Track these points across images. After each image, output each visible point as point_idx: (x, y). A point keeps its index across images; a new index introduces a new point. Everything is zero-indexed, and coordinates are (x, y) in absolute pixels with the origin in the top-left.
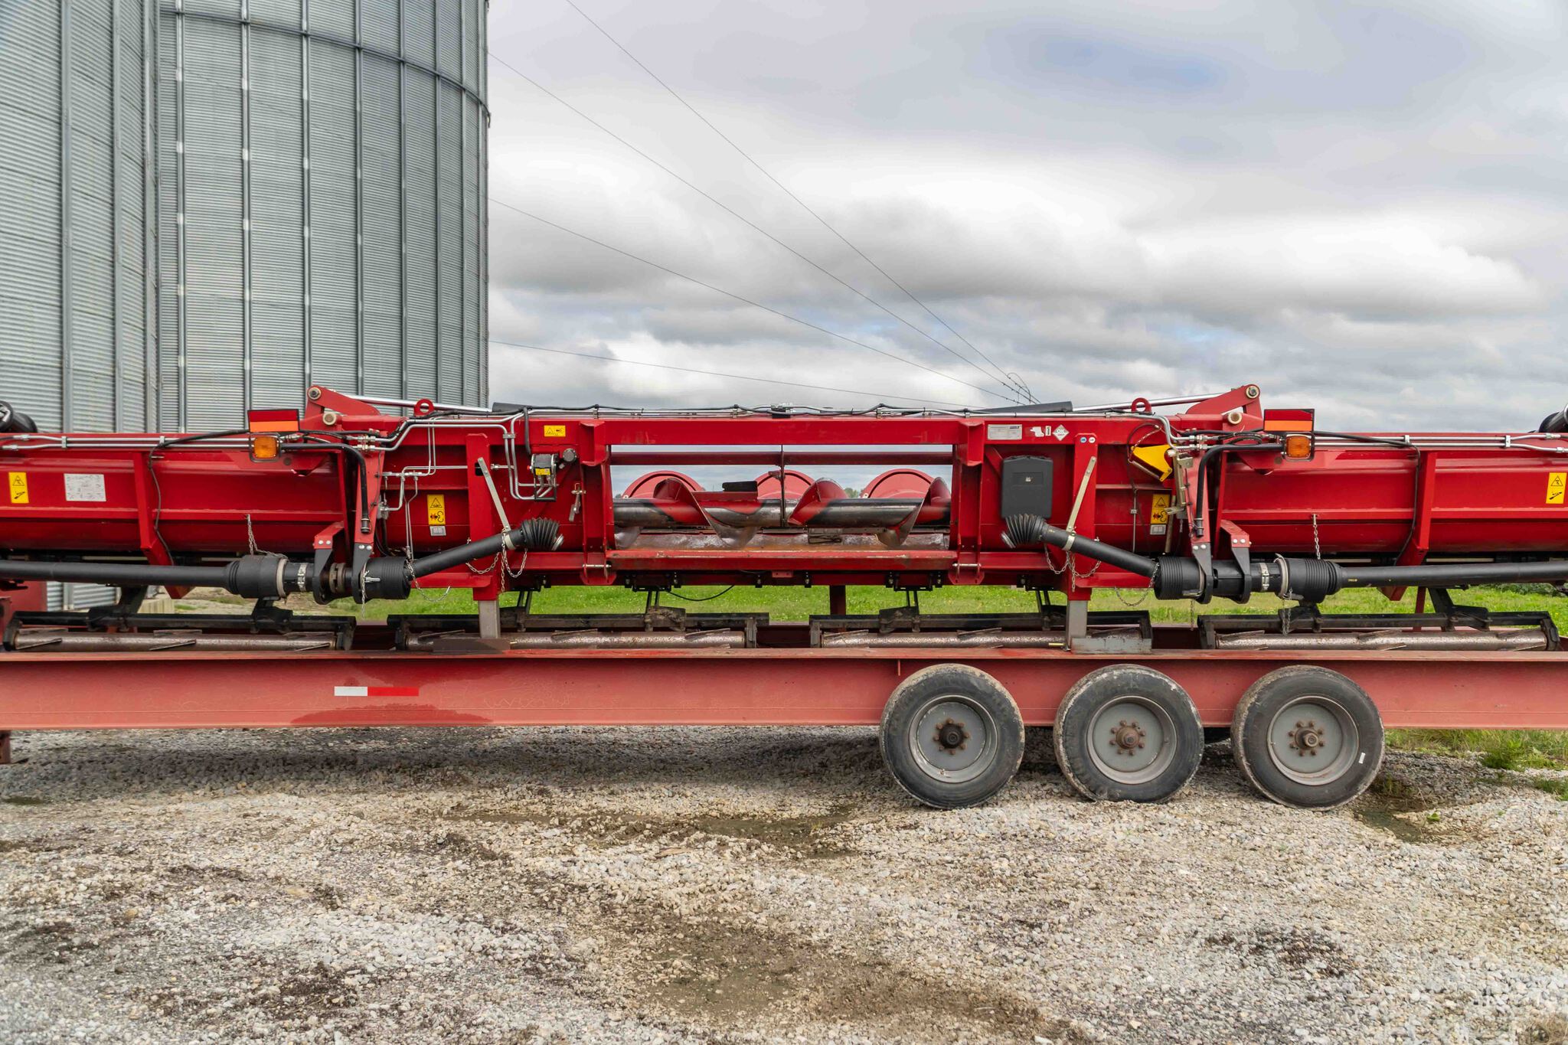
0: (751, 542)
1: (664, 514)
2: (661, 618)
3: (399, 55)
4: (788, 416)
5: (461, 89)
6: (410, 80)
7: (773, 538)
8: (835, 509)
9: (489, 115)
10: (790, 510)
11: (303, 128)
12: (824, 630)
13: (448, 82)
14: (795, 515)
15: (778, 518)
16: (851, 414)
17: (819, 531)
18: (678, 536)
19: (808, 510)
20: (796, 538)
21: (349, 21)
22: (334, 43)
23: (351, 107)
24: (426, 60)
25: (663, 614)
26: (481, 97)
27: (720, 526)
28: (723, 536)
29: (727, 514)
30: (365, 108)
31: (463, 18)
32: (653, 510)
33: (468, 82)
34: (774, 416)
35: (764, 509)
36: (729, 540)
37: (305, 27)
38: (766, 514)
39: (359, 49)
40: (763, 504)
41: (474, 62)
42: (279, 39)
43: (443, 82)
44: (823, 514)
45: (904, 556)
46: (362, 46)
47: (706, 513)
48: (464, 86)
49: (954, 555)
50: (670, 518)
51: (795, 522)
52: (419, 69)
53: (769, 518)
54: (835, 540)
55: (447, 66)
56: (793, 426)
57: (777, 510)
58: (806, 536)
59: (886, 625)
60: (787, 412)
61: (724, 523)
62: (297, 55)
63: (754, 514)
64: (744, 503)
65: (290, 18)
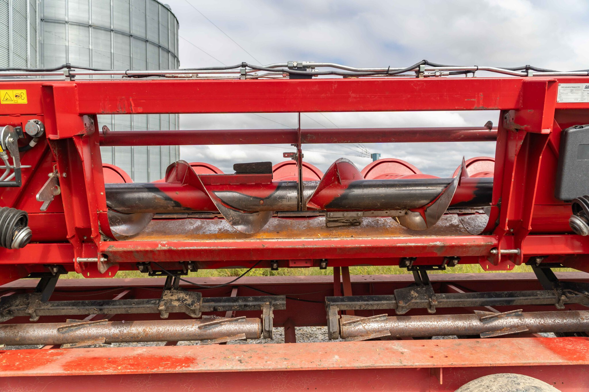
0: (266, 226)
1: (168, 199)
2: (176, 304)
3: (146, 38)
4: (310, 76)
5: (168, 52)
6: (150, 47)
7: (289, 221)
8: (357, 192)
9: (179, 61)
10: (308, 193)
11: (111, 62)
12: (342, 313)
13: (164, 49)
14: (314, 199)
15: (295, 202)
16: (387, 73)
17: (338, 215)
18: (192, 221)
19: (326, 192)
20: (311, 221)
21: (128, 26)
22: (123, 34)
23: (129, 56)
24: (156, 41)
25: (178, 300)
26: (176, 55)
27: (232, 212)
28: (235, 223)
29: (239, 199)
30: (134, 56)
31: (169, 28)
32: (158, 196)
33: (171, 49)
34: (292, 75)
35: (279, 193)
36: (240, 228)
37: (112, 28)
38: (282, 198)
39: (132, 36)
40: (279, 187)
41: (173, 43)
42: (103, 32)
43: (162, 49)
44: (344, 197)
45: (438, 243)
46: (133, 35)
47: (216, 198)
48: (170, 50)
49: (493, 241)
50: (177, 203)
51: (314, 206)
52: (153, 44)
53: (285, 202)
54: (354, 224)
55: (163, 43)
56: (316, 88)
57: (293, 194)
58: (324, 219)
59: (403, 307)
60: (309, 71)
61: (236, 209)
62: (110, 37)
63: (268, 198)
64: (258, 186)
65: (107, 25)
